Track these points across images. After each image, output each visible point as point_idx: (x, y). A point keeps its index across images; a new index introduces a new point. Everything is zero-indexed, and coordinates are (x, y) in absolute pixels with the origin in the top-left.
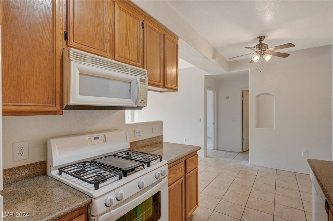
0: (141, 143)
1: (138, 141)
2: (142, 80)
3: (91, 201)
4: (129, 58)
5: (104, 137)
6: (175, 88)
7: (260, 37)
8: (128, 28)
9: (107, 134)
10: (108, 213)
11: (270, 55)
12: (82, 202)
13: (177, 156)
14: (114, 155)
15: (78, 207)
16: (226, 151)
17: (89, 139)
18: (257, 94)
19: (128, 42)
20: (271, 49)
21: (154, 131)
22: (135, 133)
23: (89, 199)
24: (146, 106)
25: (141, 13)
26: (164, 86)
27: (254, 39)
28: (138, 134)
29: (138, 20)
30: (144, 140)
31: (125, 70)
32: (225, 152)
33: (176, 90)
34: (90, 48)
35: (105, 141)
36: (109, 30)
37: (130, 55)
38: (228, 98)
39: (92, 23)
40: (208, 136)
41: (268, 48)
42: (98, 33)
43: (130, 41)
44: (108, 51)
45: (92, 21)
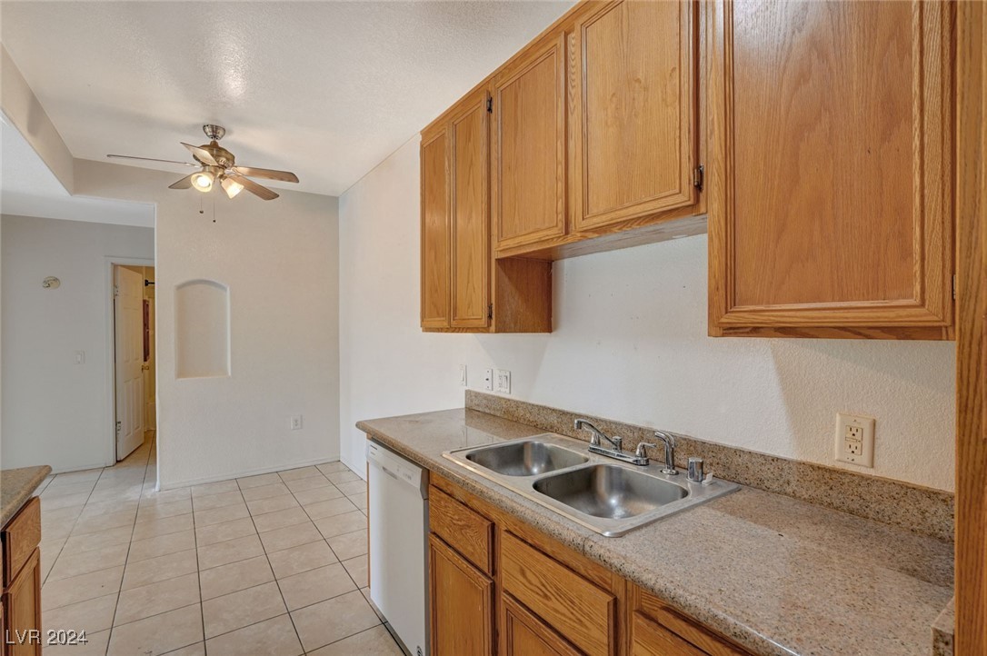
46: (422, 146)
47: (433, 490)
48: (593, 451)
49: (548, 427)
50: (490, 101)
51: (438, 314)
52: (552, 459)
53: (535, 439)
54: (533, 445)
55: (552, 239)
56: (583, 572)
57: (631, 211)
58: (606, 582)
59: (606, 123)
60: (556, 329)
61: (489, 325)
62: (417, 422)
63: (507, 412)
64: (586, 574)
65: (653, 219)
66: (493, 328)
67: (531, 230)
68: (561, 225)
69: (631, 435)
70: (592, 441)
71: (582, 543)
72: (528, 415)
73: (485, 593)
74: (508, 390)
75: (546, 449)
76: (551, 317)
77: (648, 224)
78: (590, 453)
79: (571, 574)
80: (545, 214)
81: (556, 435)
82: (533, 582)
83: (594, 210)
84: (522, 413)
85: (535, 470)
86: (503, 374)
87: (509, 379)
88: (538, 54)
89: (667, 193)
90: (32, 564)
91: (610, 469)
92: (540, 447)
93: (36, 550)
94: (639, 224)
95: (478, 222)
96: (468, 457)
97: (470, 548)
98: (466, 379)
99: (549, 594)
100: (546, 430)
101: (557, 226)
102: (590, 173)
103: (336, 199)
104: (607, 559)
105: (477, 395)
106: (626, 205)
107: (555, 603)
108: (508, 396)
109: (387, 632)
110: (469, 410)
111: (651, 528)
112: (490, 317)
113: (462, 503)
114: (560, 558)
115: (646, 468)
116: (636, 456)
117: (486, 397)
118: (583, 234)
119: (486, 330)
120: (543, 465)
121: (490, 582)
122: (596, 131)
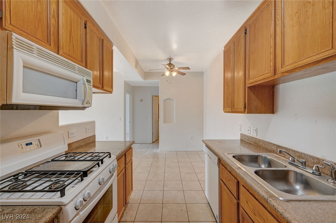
0: (76, 145)
1: (73, 143)
2: (88, 81)
3: (61, 209)
4: (73, 56)
5: (38, 142)
6: (110, 90)
7: (169, 58)
8: (72, 24)
9: (41, 138)
10: (78, 217)
11: (176, 72)
12: (52, 213)
13: (120, 151)
14: (52, 160)
15: (49, 219)
16: (140, 143)
17: (18, 145)
18: (164, 99)
19: (72, 40)
20: (176, 68)
21: (87, 131)
22: (70, 134)
23: (57, 208)
24: (91, 107)
25: (84, 13)
26: (102, 88)
27: (165, 60)
28: (73, 136)
29: (82, 19)
30: (79, 141)
31: (73, 69)
32: (140, 145)
33: (111, 92)
34: (32, 37)
35: (40, 146)
36: (53, 22)
37: (74, 54)
38: (141, 100)
39: (33, 8)
40: (126, 133)
41: (174, 68)
42: (40, 22)
43: (74, 39)
44: (52, 45)
45: (34, 5)
46: (224, 51)
47: (221, 165)
48: (290, 163)
49: (272, 151)
50: (246, 30)
51: (228, 107)
52: (271, 164)
53: (264, 155)
54: (262, 157)
55: (269, 77)
56: (270, 210)
57: (305, 61)
58: (279, 218)
59: (293, 26)
60: (276, 112)
61: (245, 111)
62: (221, 142)
63: (255, 143)
64: (270, 211)
65: (317, 63)
66: (246, 112)
67: (260, 75)
68: (272, 71)
69: (313, 160)
70: (290, 160)
71: (267, 198)
72: (264, 145)
73: (235, 205)
74: (256, 135)
75: (269, 159)
76: (274, 107)
77: (314, 66)
78: (289, 165)
79: (264, 209)
80: (265, 68)
81: (274, 154)
82: (251, 207)
83: (286, 63)
84: (261, 144)
85: (263, 166)
86: (254, 128)
87: (256, 131)
88: (263, 7)
89: (324, 50)
90: (131, 161)
91: (296, 173)
92: (265, 158)
93: (132, 159)
94: (309, 67)
95: (241, 74)
96: (234, 157)
97: (231, 188)
98: (241, 129)
99: (256, 213)
100: (271, 152)
101: (270, 72)
102: (285, 48)
103: (203, 72)
104: (276, 208)
105: (245, 135)
106: (302, 59)
107: (257, 218)
108: (256, 137)
109: (209, 207)
110: (241, 140)
111: (307, 203)
112: (245, 108)
113: (229, 171)
114: (261, 201)
115: (318, 177)
116: (313, 170)
117: (248, 136)
118: (282, 74)
119: (244, 112)
120: (267, 165)
121: (237, 202)
122: (288, 30)
